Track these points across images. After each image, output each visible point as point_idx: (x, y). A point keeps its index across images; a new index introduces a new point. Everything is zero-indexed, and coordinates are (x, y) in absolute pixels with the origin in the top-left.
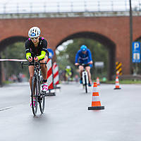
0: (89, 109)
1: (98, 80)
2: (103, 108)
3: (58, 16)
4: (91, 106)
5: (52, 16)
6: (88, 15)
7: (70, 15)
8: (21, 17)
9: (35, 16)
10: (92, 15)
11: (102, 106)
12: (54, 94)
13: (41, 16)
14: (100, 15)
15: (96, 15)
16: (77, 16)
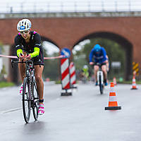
0: (106, 109)
2: (120, 108)
3: (75, 16)
4: (107, 106)
5: (69, 16)
6: (105, 15)
7: (87, 15)
8: (38, 16)
9: (52, 16)
10: (109, 15)
11: (119, 106)
12: (70, 94)
13: (58, 16)
14: (117, 15)
15: (113, 15)
16: (94, 16)
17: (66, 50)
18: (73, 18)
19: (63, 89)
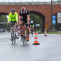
0: (33, 44)
1: (37, 32)
2: (39, 44)
5: (18, 4)
6: (33, 4)
7: (25, 4)
10: (35, 4)
15: (37, 4)
16: (28, 4)
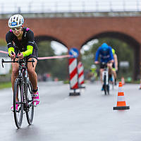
0: (114, 108)
1: (123, 79)
2: (128, 108)
3: (83, 15)
4: (116, 106)
5: (77, 16)
6: (113, 15)
8: (46, 16)
9: (60, 16)
10: (117, 15)
11: (127, 105)
12: (79, 94)
13: (66, 16)
14: (125, 15)
15: (122, 15)
17: (75, 50)
18: (81, 18)
19: (71, 89)
